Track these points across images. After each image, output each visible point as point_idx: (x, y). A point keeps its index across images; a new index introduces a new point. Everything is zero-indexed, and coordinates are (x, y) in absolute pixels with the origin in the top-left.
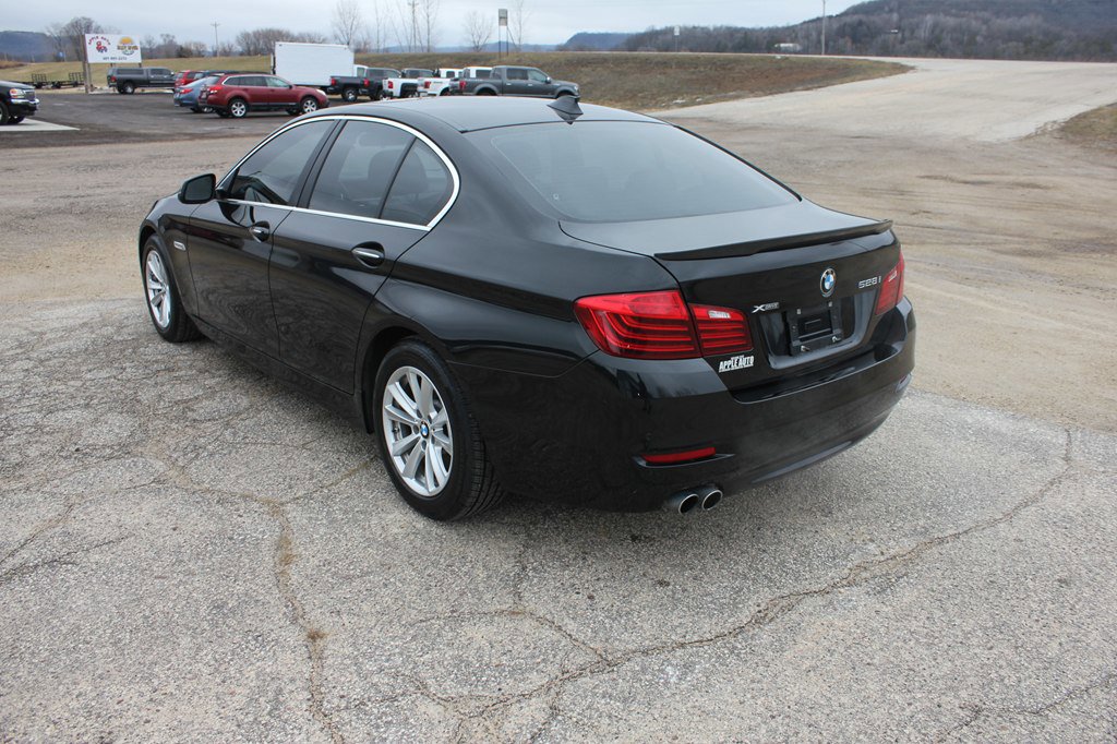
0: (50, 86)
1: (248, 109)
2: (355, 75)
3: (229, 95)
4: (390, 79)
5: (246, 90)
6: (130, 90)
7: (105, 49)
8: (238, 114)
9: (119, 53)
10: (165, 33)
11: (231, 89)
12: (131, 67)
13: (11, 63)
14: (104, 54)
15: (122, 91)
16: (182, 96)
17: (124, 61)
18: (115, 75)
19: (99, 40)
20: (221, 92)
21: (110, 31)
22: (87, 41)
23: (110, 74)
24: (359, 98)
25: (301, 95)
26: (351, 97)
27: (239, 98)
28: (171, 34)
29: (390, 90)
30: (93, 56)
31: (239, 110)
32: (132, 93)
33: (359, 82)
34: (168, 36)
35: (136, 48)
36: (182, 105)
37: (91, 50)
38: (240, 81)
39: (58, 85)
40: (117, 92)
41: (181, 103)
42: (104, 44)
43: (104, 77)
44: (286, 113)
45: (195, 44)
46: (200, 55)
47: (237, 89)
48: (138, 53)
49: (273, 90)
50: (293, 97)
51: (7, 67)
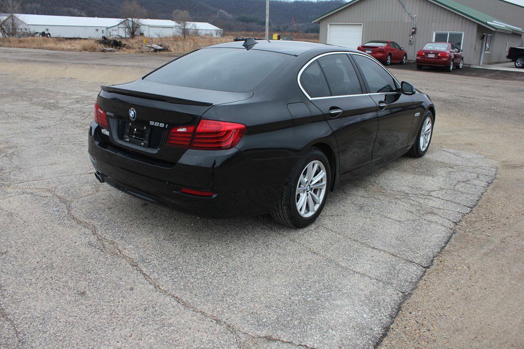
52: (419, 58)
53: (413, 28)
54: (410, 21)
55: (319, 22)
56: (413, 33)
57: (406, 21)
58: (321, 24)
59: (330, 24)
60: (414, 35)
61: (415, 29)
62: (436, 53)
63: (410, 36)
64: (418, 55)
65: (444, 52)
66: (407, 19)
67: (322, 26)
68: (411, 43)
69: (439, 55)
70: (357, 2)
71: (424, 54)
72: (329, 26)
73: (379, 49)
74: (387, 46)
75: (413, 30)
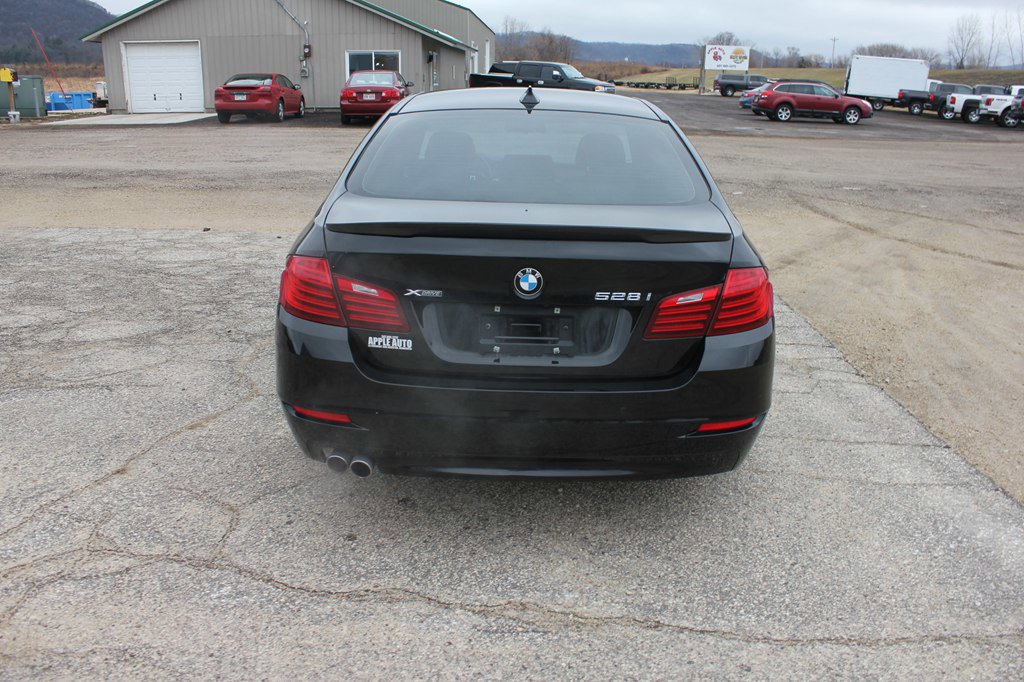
0: (677, 87)
1: (793, 115)
2: (928, 90)
3: (777, 101)
4: (953, 95)
5: (794, 97)
6: (730, 93)
7: (720, 58)
8: (783, 118)
9: (732, 62)
10: (791, 46)
11: (781, 95)
12: (736, 74)
13: (658, 69)
14: (719, 62)
15: (724, 94)
16: (745, 99)
17: (733, 69)
18: (721, 81)
19: (717, 50)
20: (770, 98)
21: (745, 44)
22: (707, 51)
23: (716, 78)
24: (924, 111)
25: (845, 105)
26: (916, 110)
27: (786, 104)
28: (796, 47)
29: (952, 106)
30: (710, 64)
31: (784, 115)
32: (732, 96)
33: (926, 96)
34: (793, 49)
35: (745, 58)
36: (745, 107)
37: (709, 58)
38: (790, 88)
39: (683, 87)
40: (720, 94)
41: (744, 106)
42: (720, 53)
43: (712, 82)
44: (831, 121)
45: (816, 56)
46: (818, 65)
47: (785, 95)
48: (746, 63)
49: (819, 99)
50: (837, 106)
51: (655, 71)
52: (346, 103)
53: (305, 47)
54: (296, 33)
55: (98, 40)
56: (307, 56)
57: (289, 33)
58: (103, 45)
59: (126, 44)
60: (308, 60)
61: (309, 47)
62: (377, 91)
63: (301, 61)
64: (342, 98)
65: (391, 89)
66: (290, 30)
67: (107, 49)
68: (304, 75)
69: (384, 94)
70: (167, 3)
71: (354, 95)
72: (122, 47)
73: (262, 91)
74: (273, 83)
75: (307, 51)
